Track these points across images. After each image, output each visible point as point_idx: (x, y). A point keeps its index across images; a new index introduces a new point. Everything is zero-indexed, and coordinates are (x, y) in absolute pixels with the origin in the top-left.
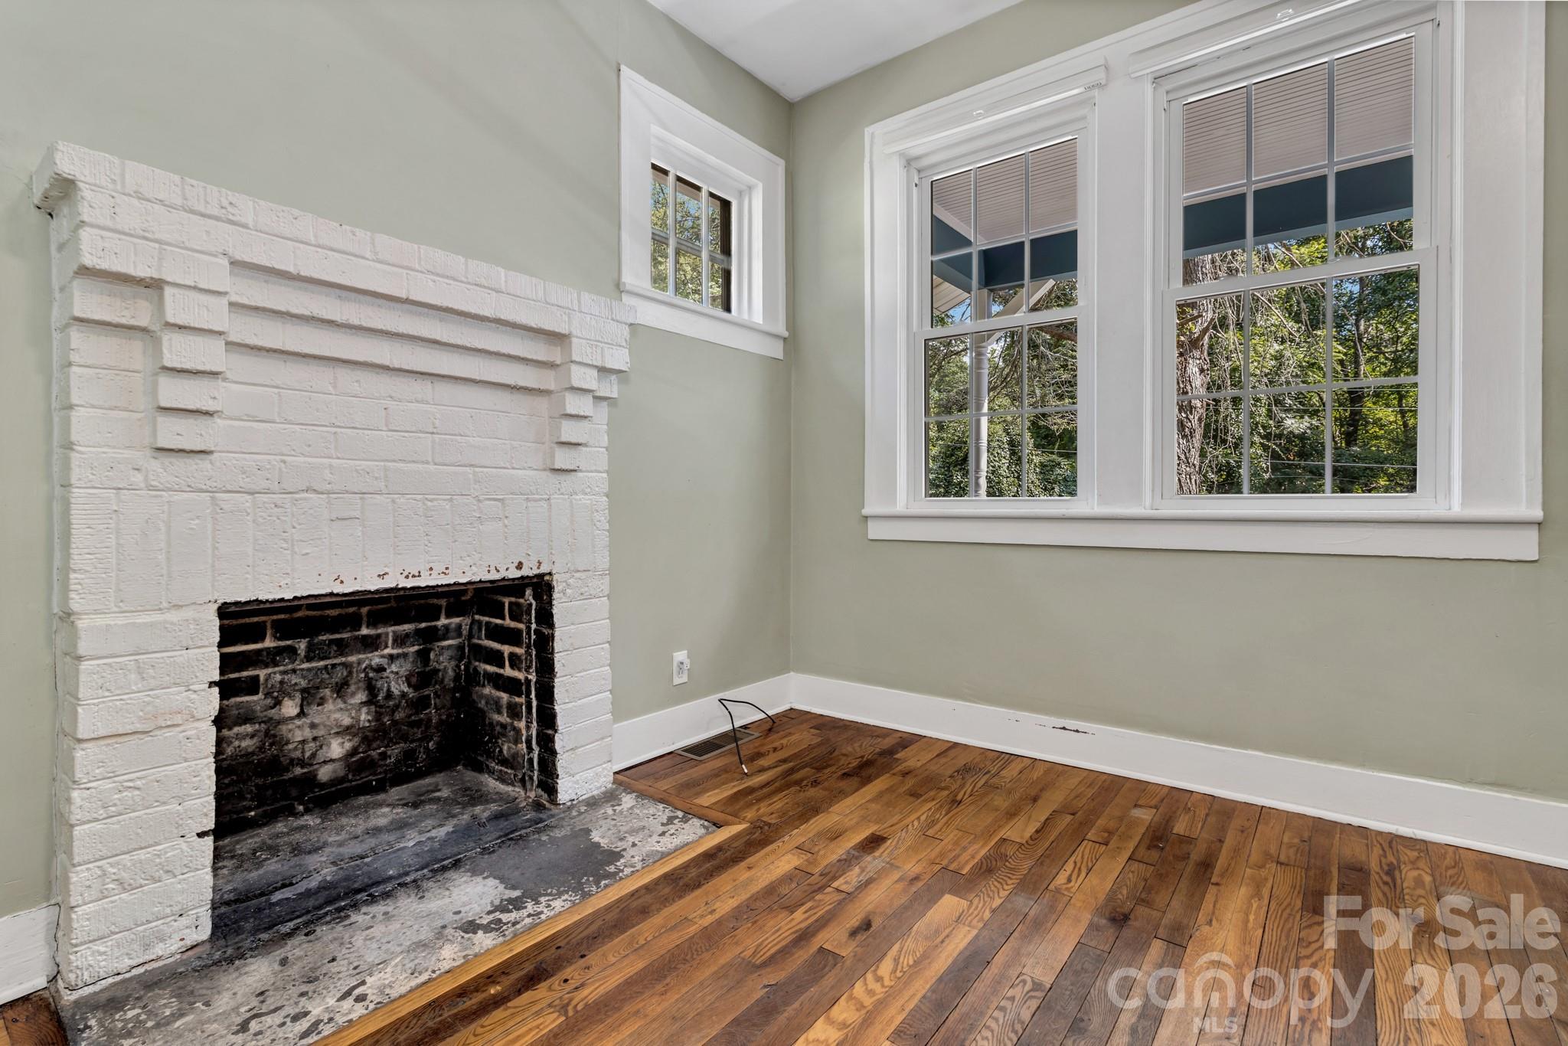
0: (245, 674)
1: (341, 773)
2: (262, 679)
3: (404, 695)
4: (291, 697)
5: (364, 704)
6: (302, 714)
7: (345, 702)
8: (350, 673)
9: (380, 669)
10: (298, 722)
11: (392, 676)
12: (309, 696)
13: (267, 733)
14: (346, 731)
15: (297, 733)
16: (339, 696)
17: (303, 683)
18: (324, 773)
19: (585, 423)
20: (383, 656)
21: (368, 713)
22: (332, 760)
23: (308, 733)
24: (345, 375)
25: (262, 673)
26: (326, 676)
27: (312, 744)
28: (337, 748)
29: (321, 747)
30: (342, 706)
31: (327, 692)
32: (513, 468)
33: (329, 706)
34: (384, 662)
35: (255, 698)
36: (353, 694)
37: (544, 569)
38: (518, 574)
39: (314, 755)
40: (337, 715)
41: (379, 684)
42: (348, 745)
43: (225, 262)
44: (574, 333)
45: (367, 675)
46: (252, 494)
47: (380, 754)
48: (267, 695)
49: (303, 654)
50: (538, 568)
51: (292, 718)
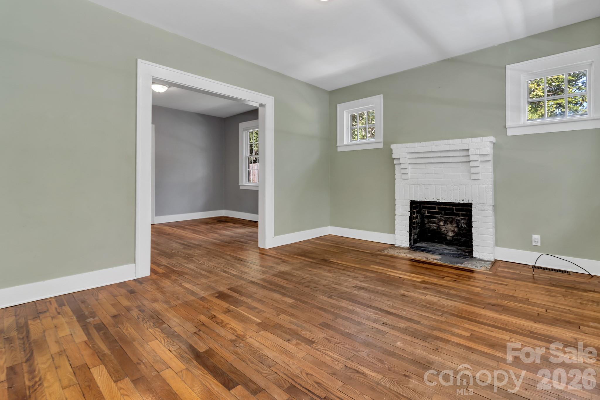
0: (434, 215)
1: (451, 239)
2: (437, 217)
3: (465, 228)
4: (442, 222)
5: (456, 227)
6: (444, 225)
7: (452, 225)
8: (453, 220)
9: (459, 220)
10: (443, 226)
11: (462, 223)
12: (445, 223)
13: (438, 227)
14: (453, 231)
15: (443, 229)
16: (451, 224)
17: (444, 219)
18: (448, 238)
19: (478, 168)
20: (460, 218)
21: (457, 229)
22: (449, 236)
23: (445, 229)
24: (427, 165)
25: (437, 216)
26: (448, 219)
27: (446, 231)
28: (451, 234)
29: (447, 233)
30: (451, 226)
31: (448, 222)
32: (461, 179)
33: (449, 225)
34: (460, 219)
35: (436, 220)
36: (454, 224)
37: (470, 202)
38: (463, 202)
39: (446, 234)
40: (450, 227)
41: (459, 223)
42: (453, 234)
43: (406, 153)
44: (470, 148)
45: (457, 221)
46: (414, 184)
47: (460, 239)
48: (438, 220)
49: (443, 214)
50: (468, 201)
51: (442, 225)
